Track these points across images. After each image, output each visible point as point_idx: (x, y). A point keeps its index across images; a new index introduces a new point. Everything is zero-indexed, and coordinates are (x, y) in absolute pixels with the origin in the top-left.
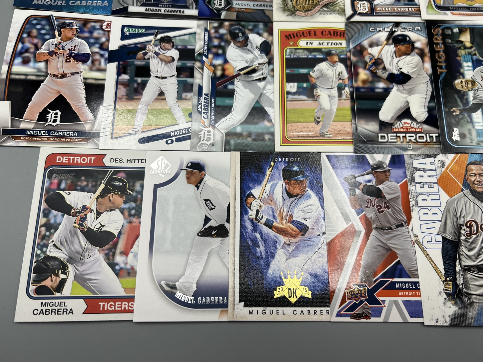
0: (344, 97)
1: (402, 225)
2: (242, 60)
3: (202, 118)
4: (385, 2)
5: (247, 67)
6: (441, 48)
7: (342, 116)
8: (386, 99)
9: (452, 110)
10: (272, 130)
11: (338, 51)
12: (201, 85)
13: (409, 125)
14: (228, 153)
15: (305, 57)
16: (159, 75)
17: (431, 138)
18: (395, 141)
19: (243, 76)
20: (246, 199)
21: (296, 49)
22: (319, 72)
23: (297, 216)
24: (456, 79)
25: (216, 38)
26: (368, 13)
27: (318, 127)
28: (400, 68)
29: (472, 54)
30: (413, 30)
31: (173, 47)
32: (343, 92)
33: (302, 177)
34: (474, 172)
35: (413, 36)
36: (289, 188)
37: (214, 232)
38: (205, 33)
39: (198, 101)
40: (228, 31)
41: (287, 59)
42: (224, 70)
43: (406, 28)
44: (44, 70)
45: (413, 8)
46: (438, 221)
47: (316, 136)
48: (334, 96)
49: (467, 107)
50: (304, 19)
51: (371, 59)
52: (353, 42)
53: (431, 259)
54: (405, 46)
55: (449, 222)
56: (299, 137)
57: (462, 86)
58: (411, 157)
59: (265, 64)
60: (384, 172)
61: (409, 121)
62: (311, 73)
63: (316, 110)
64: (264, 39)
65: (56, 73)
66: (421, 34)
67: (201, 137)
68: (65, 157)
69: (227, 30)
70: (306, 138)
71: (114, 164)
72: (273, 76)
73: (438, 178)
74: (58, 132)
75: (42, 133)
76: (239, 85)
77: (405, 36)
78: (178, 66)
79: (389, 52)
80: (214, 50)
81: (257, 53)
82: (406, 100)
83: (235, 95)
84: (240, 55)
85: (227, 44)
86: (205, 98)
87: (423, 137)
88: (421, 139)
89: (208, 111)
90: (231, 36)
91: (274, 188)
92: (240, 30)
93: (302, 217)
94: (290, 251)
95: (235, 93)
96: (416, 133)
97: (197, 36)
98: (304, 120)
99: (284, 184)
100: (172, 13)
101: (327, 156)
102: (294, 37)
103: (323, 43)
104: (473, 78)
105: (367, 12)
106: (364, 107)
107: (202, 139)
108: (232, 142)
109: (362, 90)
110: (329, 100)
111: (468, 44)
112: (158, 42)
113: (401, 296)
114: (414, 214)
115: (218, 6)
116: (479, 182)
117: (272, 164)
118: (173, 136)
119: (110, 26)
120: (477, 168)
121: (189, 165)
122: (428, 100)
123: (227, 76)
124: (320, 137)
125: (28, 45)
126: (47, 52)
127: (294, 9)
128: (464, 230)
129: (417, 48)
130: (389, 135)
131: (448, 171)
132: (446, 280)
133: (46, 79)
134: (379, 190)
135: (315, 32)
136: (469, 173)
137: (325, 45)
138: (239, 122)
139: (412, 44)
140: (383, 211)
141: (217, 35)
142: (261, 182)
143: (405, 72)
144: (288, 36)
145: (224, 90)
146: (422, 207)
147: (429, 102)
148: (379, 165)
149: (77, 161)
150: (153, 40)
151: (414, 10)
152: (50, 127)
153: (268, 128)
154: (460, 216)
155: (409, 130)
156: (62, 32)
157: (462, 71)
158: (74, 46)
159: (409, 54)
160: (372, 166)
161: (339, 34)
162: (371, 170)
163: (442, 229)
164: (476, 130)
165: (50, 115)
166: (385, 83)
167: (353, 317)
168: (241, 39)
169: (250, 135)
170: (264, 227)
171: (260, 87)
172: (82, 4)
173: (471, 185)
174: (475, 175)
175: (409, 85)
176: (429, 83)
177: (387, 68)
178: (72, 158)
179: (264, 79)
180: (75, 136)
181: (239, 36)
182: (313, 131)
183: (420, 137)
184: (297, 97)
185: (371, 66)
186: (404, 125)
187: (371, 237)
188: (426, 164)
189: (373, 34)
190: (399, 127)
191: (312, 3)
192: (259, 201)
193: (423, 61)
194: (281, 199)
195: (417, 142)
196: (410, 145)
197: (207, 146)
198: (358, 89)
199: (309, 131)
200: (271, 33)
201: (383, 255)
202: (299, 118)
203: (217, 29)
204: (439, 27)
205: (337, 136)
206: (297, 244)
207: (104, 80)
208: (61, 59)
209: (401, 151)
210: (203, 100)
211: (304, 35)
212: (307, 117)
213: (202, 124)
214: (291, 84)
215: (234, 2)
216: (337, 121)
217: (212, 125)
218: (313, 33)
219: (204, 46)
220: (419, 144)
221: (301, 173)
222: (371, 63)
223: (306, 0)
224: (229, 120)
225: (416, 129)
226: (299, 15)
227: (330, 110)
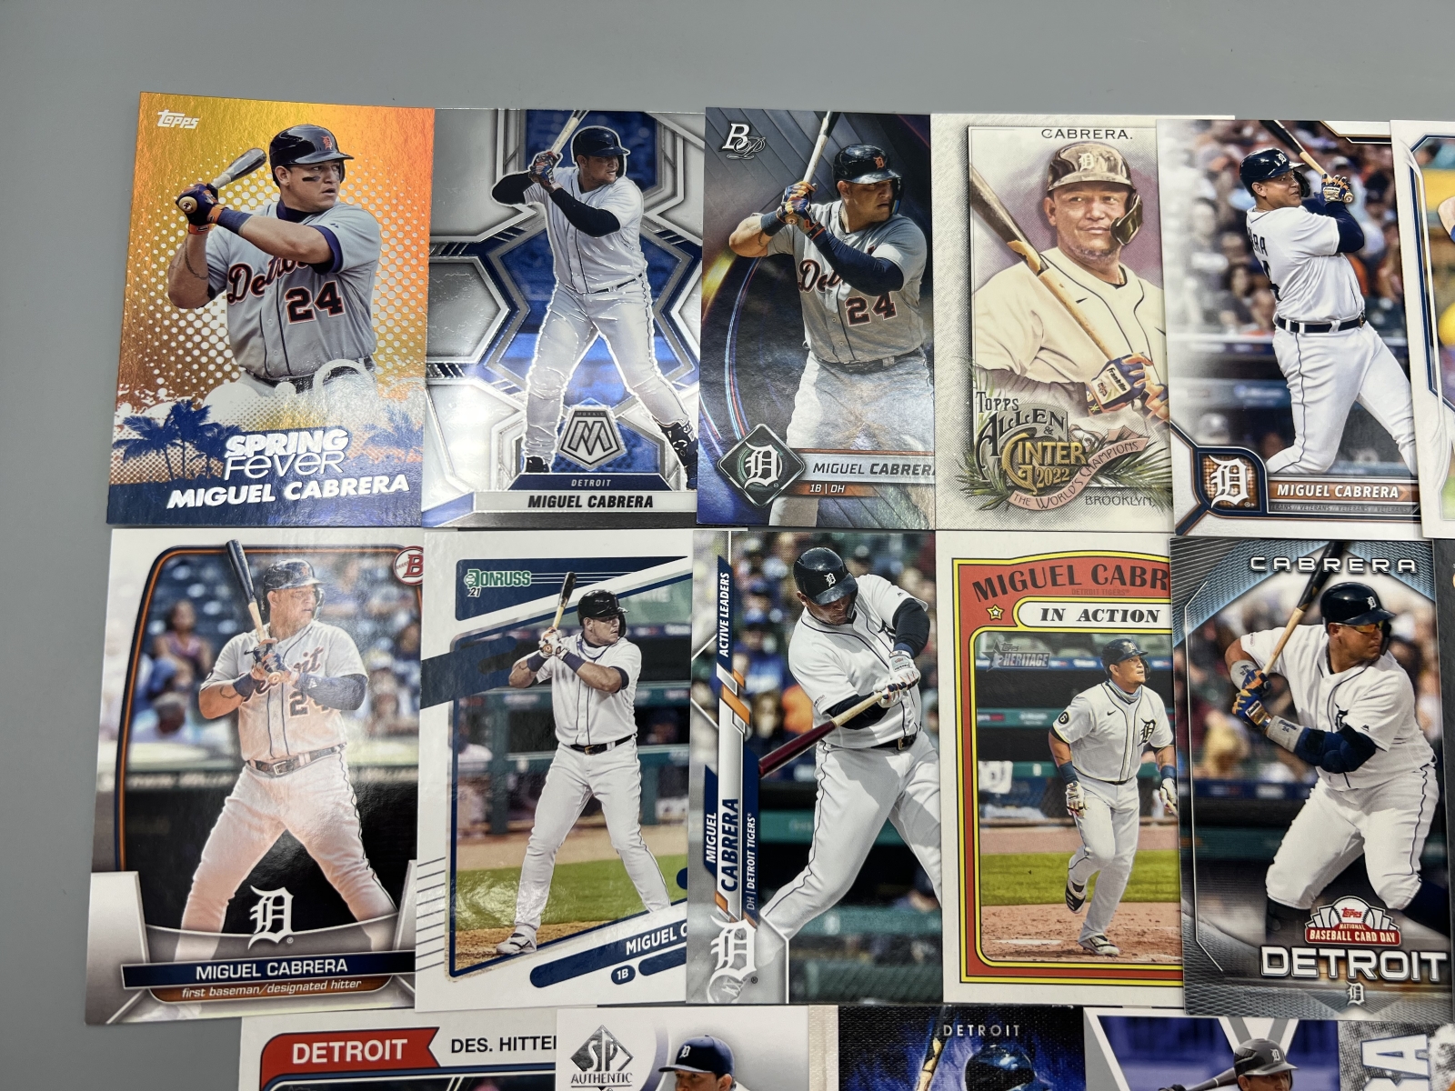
0: (1159, 814)
2: (838, 671)
3: (720, 888)
4: (1302, 464)
5: (854, 700)
7: (1151, 883)
8: (1290, 824)
10: (933, 925)
11: (1144, 642)
12: (713, 768)
13: (1360, 920)
14: (802, 1010)
15: (1038, 664)
16: (583, 741)
17: (1425, 968)
18: (1313, 973)
19: (840, 730)
21: (1009, 635)
22: (1082, 721)
25: (755, 593)
26: (1248, 505)
27: (1077, 921)
28: (1341, 712)
30: (1389, 568)
31: (621, 633)
32: (1156, 794)
35: (1389, 592)
38: (719, 578)
39: (705, 830)
40: (792, 568)
41: (979, 671)
42: (781, 711)
43: (1368, 560)
44: (228, 749)
45: (1395, 489)
47: (1070, 953)
48: (1127, 810)
50: (1035, 522)
51: (1250, 676)
52: (1196, 612)
54: (1363, 628)
56: (1018, 953)
58: (1357, 1030)
59: (910, 686)
60: (1274, 1077)
61: (1358, 905)
62: (1057, 726)
63: (1073, 860)
64: (906, 596)
65: (262, 758)
66: (1415, 587)
67: (717, 954)
68: (315, 1045)
70: (1039, 959)
71: (464, 1059)
72: (935, 733)
74: (289, 962)
75: (243, 971)
76: (828, 766)
77: (1363, 592)
78: (641, 703)
79: (1310, 650)
80: (750, 640)
81: (884, 645)
82: (1353, 831)
83: (817, 802)
84: (831, 654)
85: (788, 615)
86: (725, 815)
87: (1400, 961)
88: (1394, 970)
89: (735, 861)
90: (800, 586)
92: (829, 560)
95: (819, 794)
96: (1378, 948)
97: (696, 590)
98: (1035, 893)
100: (615, 510)
101: (1104, 1021)
102: (1004, 591)
103: (1095, 615)
105: (1245, 500)
106: (1221, 852)
107: (720, 963)
108: (812, 969)
109: (1218, 791)
110: (1114, 826)
112: (575, 614)
115: (757, 479)
117: (936, 1045)
118: (633, 956)
119: (420, 565)
121: (683, 1055)
122: (1424, 832)
123: (794, 735)
124: (1084, 954)
125: (170, 662)
126: (232, 682)
127: (1005, 483)
129: (1399, 639)
130: (1296, 952)
133: (239, 783)
135: (1070, 568)
137: (1104, 621)
138: (832, 896)
139: (1383, 620)
141: (757, 583)
143: (1358, 729)
144: (983, 584)
145: (784, 785)
147: (1427, 840)
148: (1260, 1056)
149: (354, 1056)
150: (559, 611)
151: (1400, 493)
152: (266, 949)
153: (922, 918)
155: (1359, 936)
156: (273, 605)
158: (310, 651)
159: (1372, 662)
160: (1238, 1057)
161: (1148, 577)
162: (1233, 1069)
165: (259, 907)
166: (1291, 767)
168: (833, 596)
169: (865, 944)
171: (895, 773)
172: (327, 494)
175: (1366, 775)
176: (1432, 772)
177: (1298, 708)
178: (336, 1045)
179: (908, 742)
180: (342, 972)
181: (826, 586)
182: (1059, 933)
183: (1389, 961)
184: (1011, 812)
185: (1249, 702)
186: (1345, 920)
188: (1401, 1055)
189: (1259, 579)
190: (1327, 926)
191: (1063, 457)
193: (1417, 690)
195: (1382, 979)
197: (736, 985)
198: (1203, 786)
199: (1049, 934)
200: (929, 574)
202: (1017, 887)
203: (756, 558)
205: (1134, 952)
207: (415, 767)
208: (275, 704)
209: (1329, 1009)
210: (720, 823)
211: (1035, 584)
212: (1042, 885)
213: (718, 909)
214: (995, 766)
215: (812, 460)
216: (1135, 901)
217: (750, 913)
218: (1064, 571)
219: (719, 628)
220: (1387, 985)
221: (1022, 1075)
222: (1249, 691)
223: (1045, 448)
224: (802, 890)
225: (1382, 934)
226: (1021, 505)
227: (1115, 859)
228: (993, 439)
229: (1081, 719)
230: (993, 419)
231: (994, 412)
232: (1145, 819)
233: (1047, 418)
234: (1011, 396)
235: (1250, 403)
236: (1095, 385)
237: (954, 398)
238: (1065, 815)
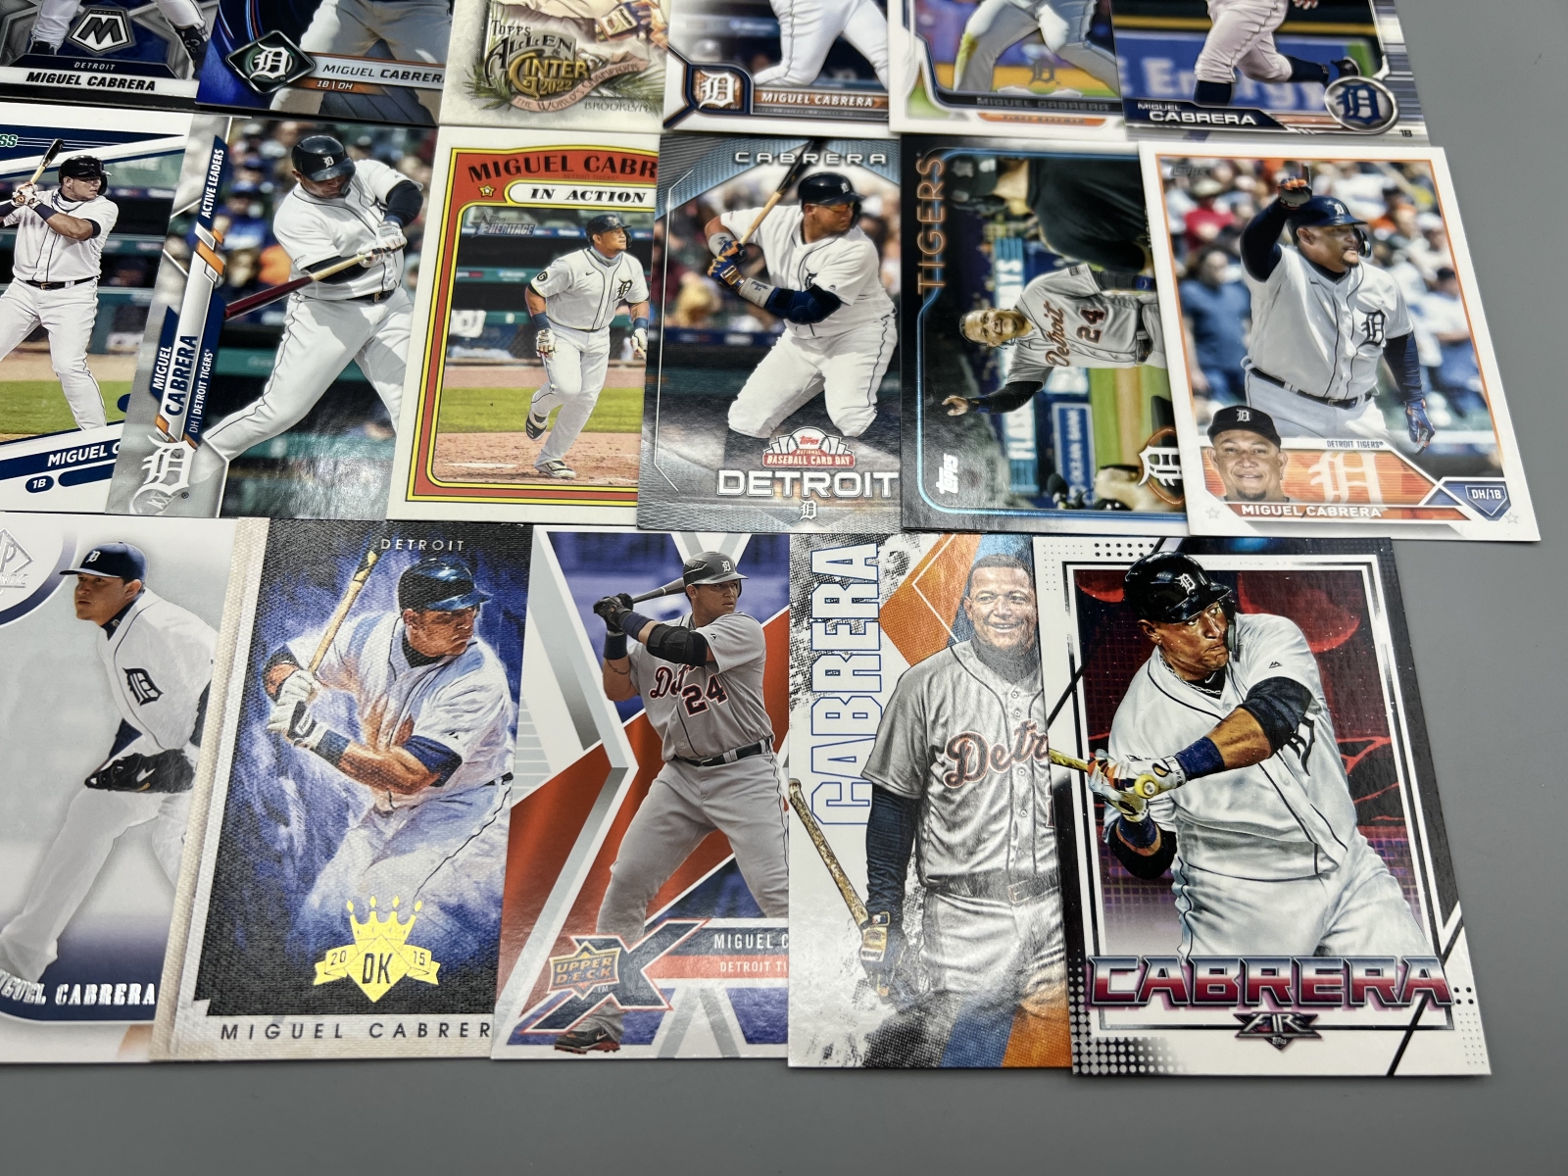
0: (628, 357)
1: (757, 749)
2: (324, 236)
3: (163, 412)
4: (787, 79)
5: (335, 260)
6: (936, 216)
7: (615, 416)
8: (755, 366)
9: (945, 402)
10: (386, 451)
11: (627, 218)
12: (175, 309)
13: (817, 446)
14: (231, 523)
15: (523, 232)
16: (40, 277)
17: (877, 486)
18: (767, 492)
19: (316, 284)
20: (268, 669)
21: (497, 209)
22: (560, 279)
23: (428, 723)
24: (968, 309)
25: (248, 167)
26: (732, 107)
27: (535, 448)
28: (810, 275)
29: (1028, 235)
30: (862, 161)
31: (100, 192)
32: (627, 341)
33: (463, 602)
34: (992, 587)
35: (860, 178)
36: (416, 637)
37: (143, 775)
38: (213, 153)
39: (157, 360)
40: (291, 150)
41: (464, 238)
42: (257, 265)
43: (843, 154)
45: (869, 99)
46: (864, 737)
48: (598, 354)
49: (991, 394)
50: (534, 121)
51: (727, 245)
52: (677, 193)
53: (831, 856)
54: (835, 207)
55: (899, 740)
56: (470, 475)
57: (985, 331)
58: (807, 540)
59: (394, 251)
60: (723, 586)
61: (816, 434)
62: (534, 282)
63: (536, 395)
64: (403, 177)
66: (884, 175)
67: (148, 470)
69: (287, 145)
70: (491, 480)
72: (412, 289)
73: (881, 606)
76: (300, 314)
77: (835, 180)
79: (785, 226)
80: (236, 206)
81: (374, 216)
82: (815, 371)
83: (282, 343)
84: (319, 222)
85: (279, 188)
86: (180, 349)
87: (853, 481)
88: (847, 489)
89: (184, 389)
90: (297, 165)
91: (367, 633)
92: (329, 146)
93: (444, 727)
94: (389, 833)
95: (285, 337)
96: (833, 470)
97: (186, 161)
98: (494, 423)
99: (401, 621)
100: (114, 89)
101: (552, 536)
102: (498, 173)
103: (583, 195)
104: (1022, 308)
105: (730, 104)
106: (683, 389)
107: (150, 478)
108: (250, 487)
109: (687, 338)
110: (581, 367)
111: (1019, 207)
113: (727, 975)
114: (797, 717)
115: (265, 73)
116: (1003, 617)
117: (371, 557)
118: (54, 467)
120: (1003, 577)
121: (90, 560)
122: (882, 371)
123: (266, 285)
124: (538, 477)
127: (510, 89)
128: (943, 764)
129: (868, 216)
130: (752, 474)
131: (913, 584)
132: (870, 922)
134: (700, 640)
135: (564, 159)
136: (975, 591)
137: (591, 200)
139: (854, 202)
140: (702, 706)
141: (253, 159)
142: (324, 615)
143: (825, 287)
144: (478, 168)
145: (249, 327)
146: (824, 695)
147: (885, 378)
148: (711, 566)
150: (41, 169)
151: (874, 103)
153: (375, 445)
154: (935, 722)
155: (815, 460)
157: (990, 285)
159: (842, 234)
160: (688, 568)
161: (638, 167)
162: (682, 579)
163: (875, 763)
164: (1011, 461)
166: (760, 319)
167: (561, 1044)
168: (328, 175)
169: (310, 464)
170: (314, 756)
171: (367, 321)
173: (977, 627)
174: (994, 596)
175: (831, 325)
176: (892, 321)
177: (771, 271)
179: (384, 296)
181: (323, 166)
182: (516, 458)
183: (843, 481)
184: (479, 353)
185: (724, 266)
186: (801, 447)
187: (655, 787)
188: (850, 562)
189: (742, 169)
190: (785, 451)
191: (567, 72)
192: (308, 675)
193: (882, 255)
194: (384, 670)
195: (834, 497)
196: (811, 505)
197: (164, 499)
198: (672, 334)
199: (505, 458)
200: (426, 159)
201: (685, 844)
202: (477, 417)
203: (253, 142)
204: (938, 153)
205: (592, 475)
206: (415, 812)
209: (782, 523)
210: (175, 355)
211: (528, 168)
212: (502, 416)
213: (158, 430)
214: (468, 314)
215: (322, 62)
216: (596, 431)
217: (191, 434)
218: (559, 161)
219: (204, 193)
220: (839, 502)
221: (461, 587)
222: (725, 257)
223: (550, 65)
224: (252, 418)
225: (837, 458)
226: (523, 106)
227: (580, 395)
228: (503, 56)
229: (559, 277)
230: (505, 42)
231: (506, 36)
232: (613, 362)
233: (556, 42)
234: (523, 24)
235: (743, 33)
236: (604, 21)
237: (470, 24)
238: (535, 356)
